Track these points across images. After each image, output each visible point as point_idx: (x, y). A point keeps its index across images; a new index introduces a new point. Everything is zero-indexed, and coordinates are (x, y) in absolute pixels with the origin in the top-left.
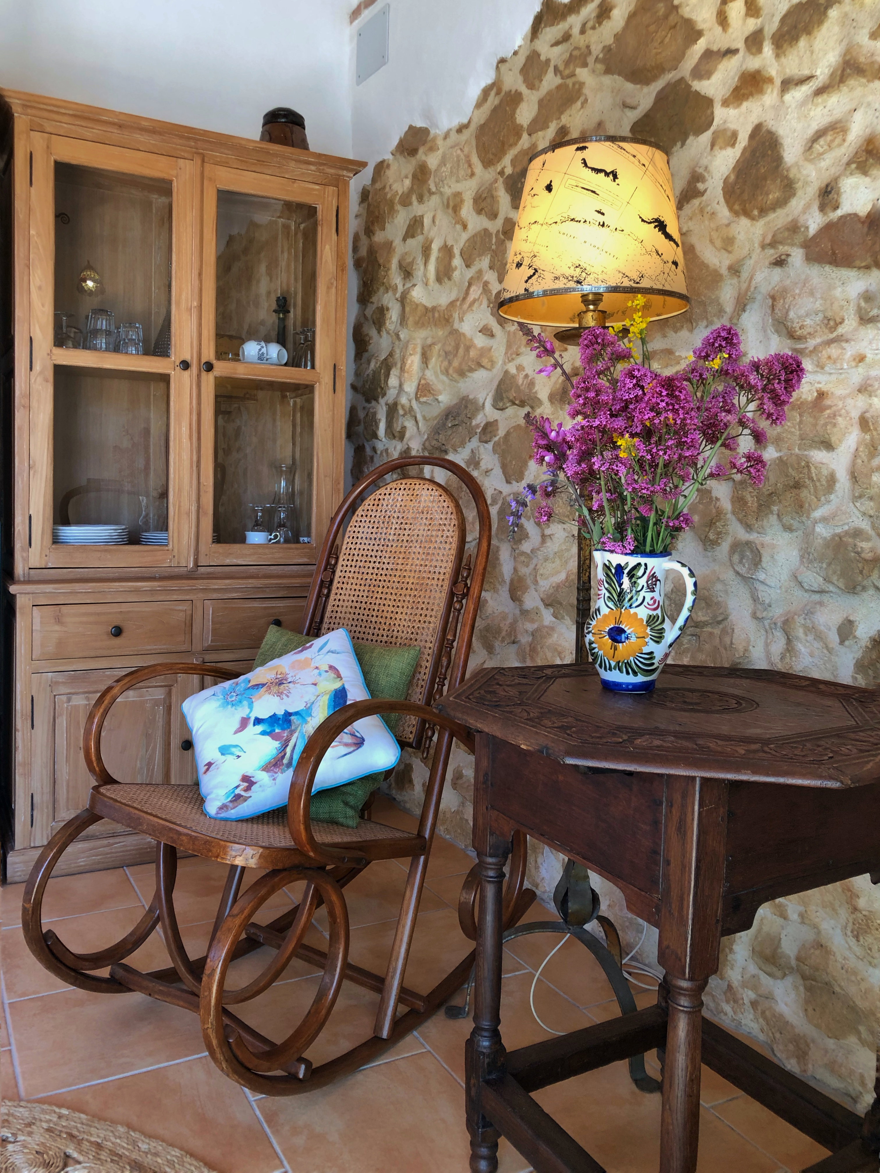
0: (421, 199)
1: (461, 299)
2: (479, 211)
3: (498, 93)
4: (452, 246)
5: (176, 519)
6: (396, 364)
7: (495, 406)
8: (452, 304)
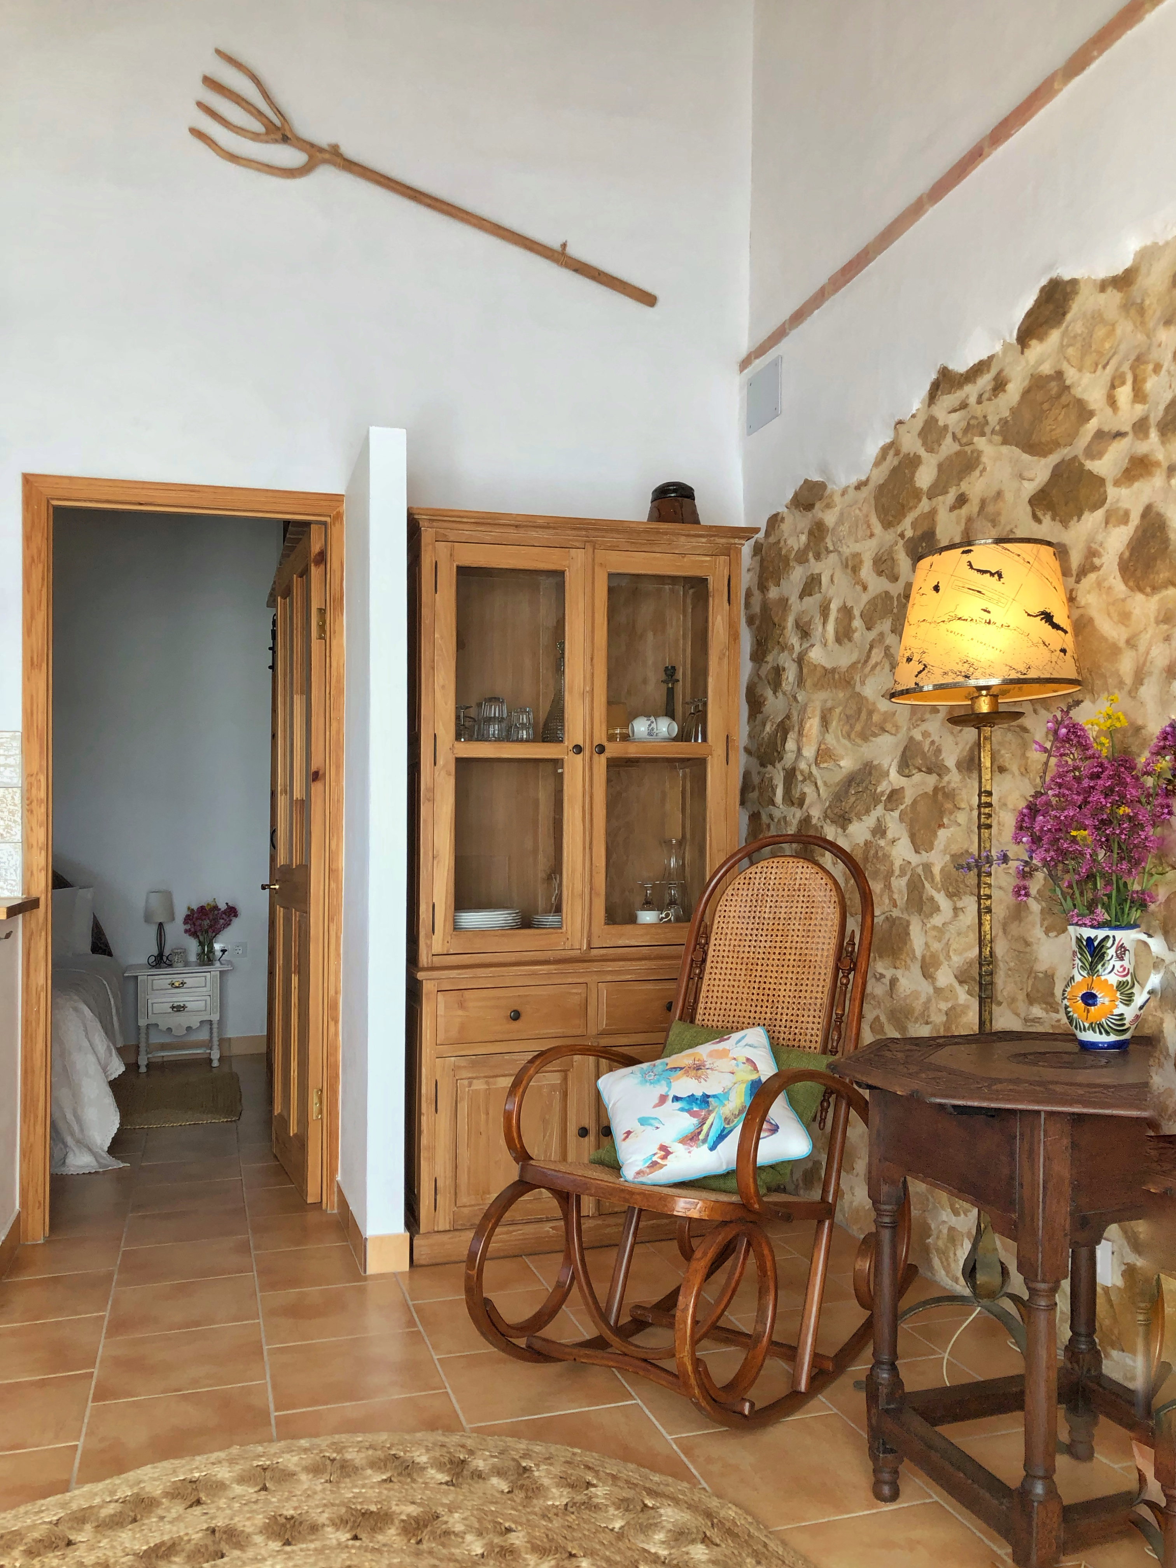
0: (818, 557)
1: (862, 661)
2: (880, 573)
3: (897, 453)
4: (852, 607)
5: (570, 902)
6: (794, 727)
7: (900, 772)
8: (853, 666)
